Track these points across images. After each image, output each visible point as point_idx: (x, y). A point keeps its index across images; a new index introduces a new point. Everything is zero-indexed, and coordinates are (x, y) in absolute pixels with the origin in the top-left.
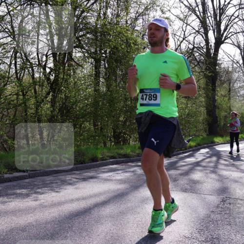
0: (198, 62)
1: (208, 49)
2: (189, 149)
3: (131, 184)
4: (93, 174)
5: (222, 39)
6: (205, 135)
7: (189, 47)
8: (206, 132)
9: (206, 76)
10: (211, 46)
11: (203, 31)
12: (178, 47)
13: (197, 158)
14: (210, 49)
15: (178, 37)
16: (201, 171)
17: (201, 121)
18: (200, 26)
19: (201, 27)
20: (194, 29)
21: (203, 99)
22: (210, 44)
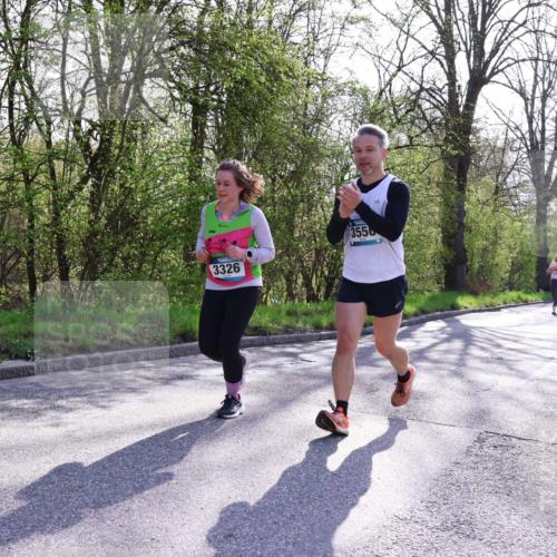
0: (430, 124)
1: (453, 95)
3: (271, 395)
4: (184, 369)
5: (485, 73)
6: (436, 290)
7: (409, 89)
8: (439, 283)
9: (445, 157)
10: (460, 87)
11: (444, 54)
12: (386, 86)
13: (418, 342)
14: (457, 95)
15: (386, 64)
16: (428, 370)
17: (429, 257)
18: (438, 40)
19: (441, 42)
20: (424, 47)
21: (437, 209)
22: (457, 84)
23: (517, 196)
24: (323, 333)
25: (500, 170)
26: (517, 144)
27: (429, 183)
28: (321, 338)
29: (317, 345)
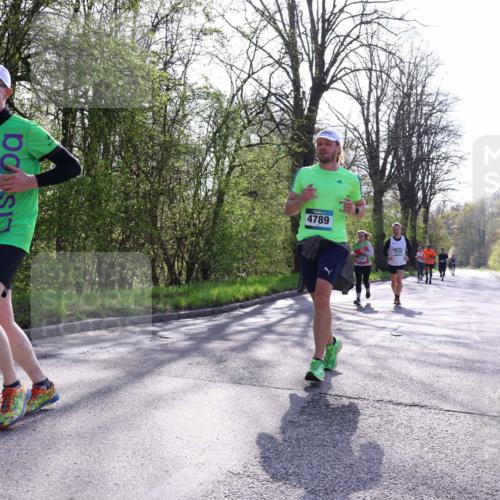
0: (278, 125)
1: (298, 100)
2: (253, 299)
4: (48, 348)
5: (325, 80)
6: (287, 272)
7: (259, 93)
8: (289, 266)
9: (292, 154)
10: (304, 93)
11: (290, 63)
12: (238, 91)
13: (267, 318)
14: (301, 100)
15: (238, 72)
16: (274, 342)
17: (279, 243)
18: (283, 51)
19: (286, 53)
20: (271, 56)
22: (301, 90)
24: (182, 312)
26: (355, 144)
27: (278, 177)
28: (180, 317)
29: (176, 323)
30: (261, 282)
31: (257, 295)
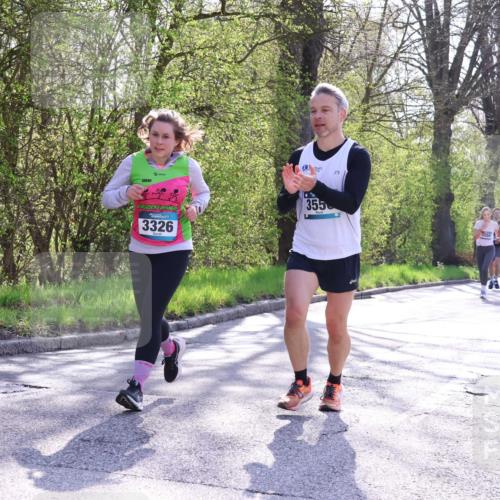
2: (201, 313)
6: (265, 262)
8: (269, 251)
9: (282, 35)
13: (229, 351)
16: (245, 400)
17: (252, 207)
21: (266, 125)
23: (402, 105)
24: (66, 337)
25: (374, 61)
27: (253, 81)
29: (53, 358)
30: (215, 282)
31: (208, 307)
